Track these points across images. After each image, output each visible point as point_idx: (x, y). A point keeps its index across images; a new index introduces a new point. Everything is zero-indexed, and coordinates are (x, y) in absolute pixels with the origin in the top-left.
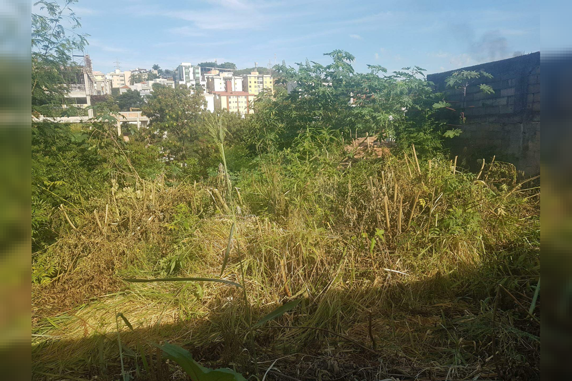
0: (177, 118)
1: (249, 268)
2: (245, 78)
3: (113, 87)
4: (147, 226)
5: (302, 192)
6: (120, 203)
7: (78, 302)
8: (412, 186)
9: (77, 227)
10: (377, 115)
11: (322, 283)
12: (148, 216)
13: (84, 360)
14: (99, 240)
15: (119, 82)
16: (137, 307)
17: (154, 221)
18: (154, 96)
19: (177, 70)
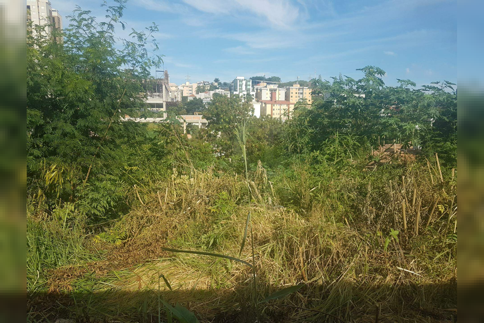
0: (230, 121)
1: (272, 251)
2: (288, 90)
3: (184, 95)
4: (195, 207)
5: (326, 189)
6: (178, 187)
7: (137, 262)
8: (433, 192)
9: (144, 204)
10: (403, 125)
11: (336, 273)
12: (197, 199)
13: (136, 308)
14: (159, 215)
15: (188, 92)
16: (179, 272)
17: (201, 204)
18: (213, 103)
19: (233, 83)
